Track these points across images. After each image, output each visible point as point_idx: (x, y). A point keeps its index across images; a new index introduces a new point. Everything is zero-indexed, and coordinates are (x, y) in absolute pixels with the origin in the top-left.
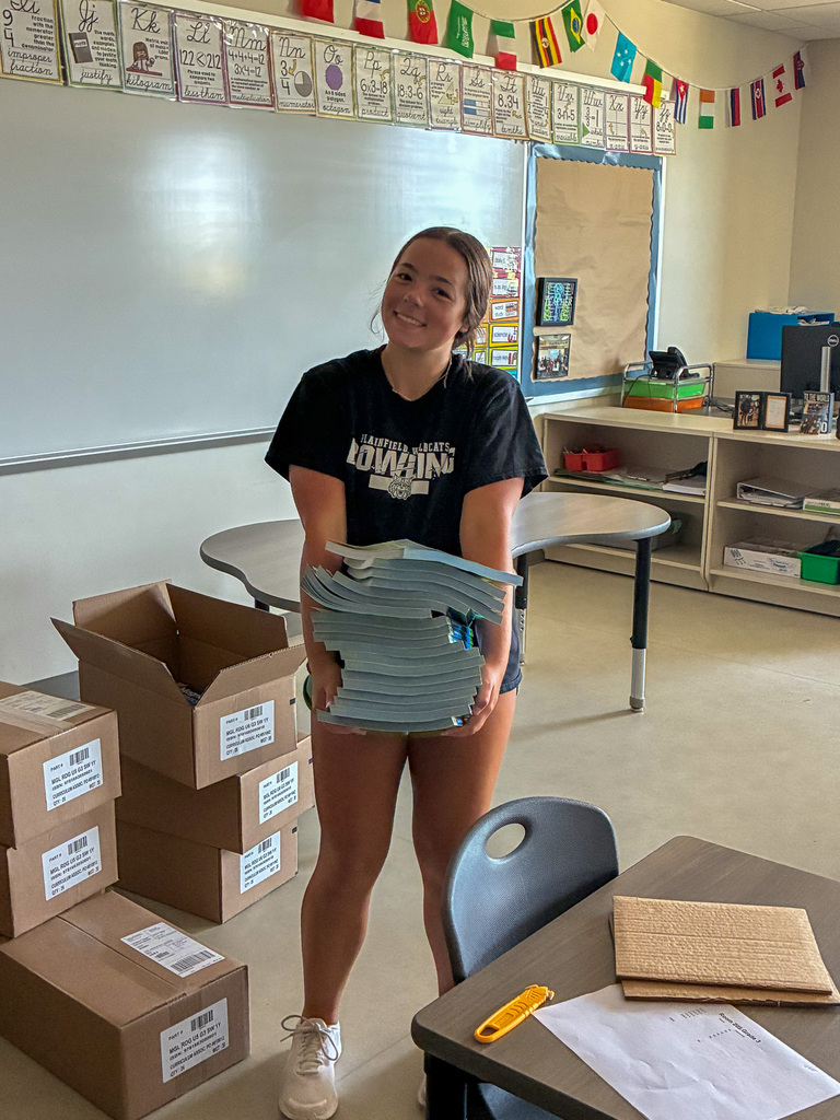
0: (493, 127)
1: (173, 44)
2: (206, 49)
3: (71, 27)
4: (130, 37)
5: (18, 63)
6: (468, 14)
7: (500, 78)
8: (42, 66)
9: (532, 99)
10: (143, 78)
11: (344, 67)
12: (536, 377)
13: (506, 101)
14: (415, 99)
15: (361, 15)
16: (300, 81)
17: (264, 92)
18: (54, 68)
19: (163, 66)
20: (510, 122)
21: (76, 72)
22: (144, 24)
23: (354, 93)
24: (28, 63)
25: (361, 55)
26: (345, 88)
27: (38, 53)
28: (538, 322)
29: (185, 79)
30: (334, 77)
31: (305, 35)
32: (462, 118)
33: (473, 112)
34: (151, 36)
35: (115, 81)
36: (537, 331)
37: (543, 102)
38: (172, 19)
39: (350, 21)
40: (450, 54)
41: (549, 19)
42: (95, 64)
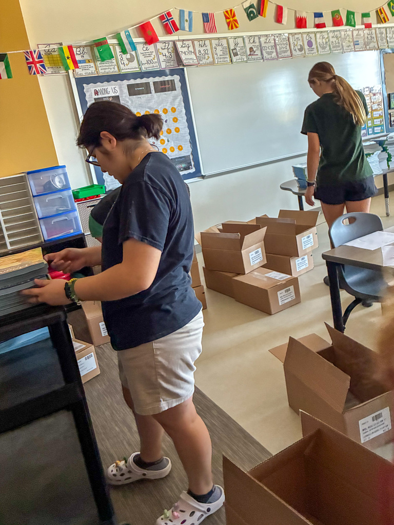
0: (366, 47)
1: (261, 45)
2: (270, 45)
3: (232, 47)
4: (248, 46)
5: (219, 60)
6: (353, 13)
7: (367, 31)
8: (226, 60)
9: (379, 35)
10: (253, 57)
11: (313, 41)
12: (391, 126)
13: (369, 38)
14: (337, 44)
15: (317, 23)
16: (299, 47)
17: (289, 53)
18: (229, 59)
19: (258, 52)
20: (372, 45)
21: (234, 59)
22: (252, 41)
23: (317, 47)
24: (222, 60)
25: (318, 35)
26: (314, 46)
27: (224, 56)
28: (390, 107)
29: (265, 54)
30: (310, 44)
31: (300, 33)
32: (354, 47)
33: (358, 44)
34: (254, 44)
35: (245, 59)
36: (390, 111)
37: (383, 35)
38: (259, 38)
39: (313, 25)
40: (348, 28)
41: (383, 8)
42: (239, 56)
